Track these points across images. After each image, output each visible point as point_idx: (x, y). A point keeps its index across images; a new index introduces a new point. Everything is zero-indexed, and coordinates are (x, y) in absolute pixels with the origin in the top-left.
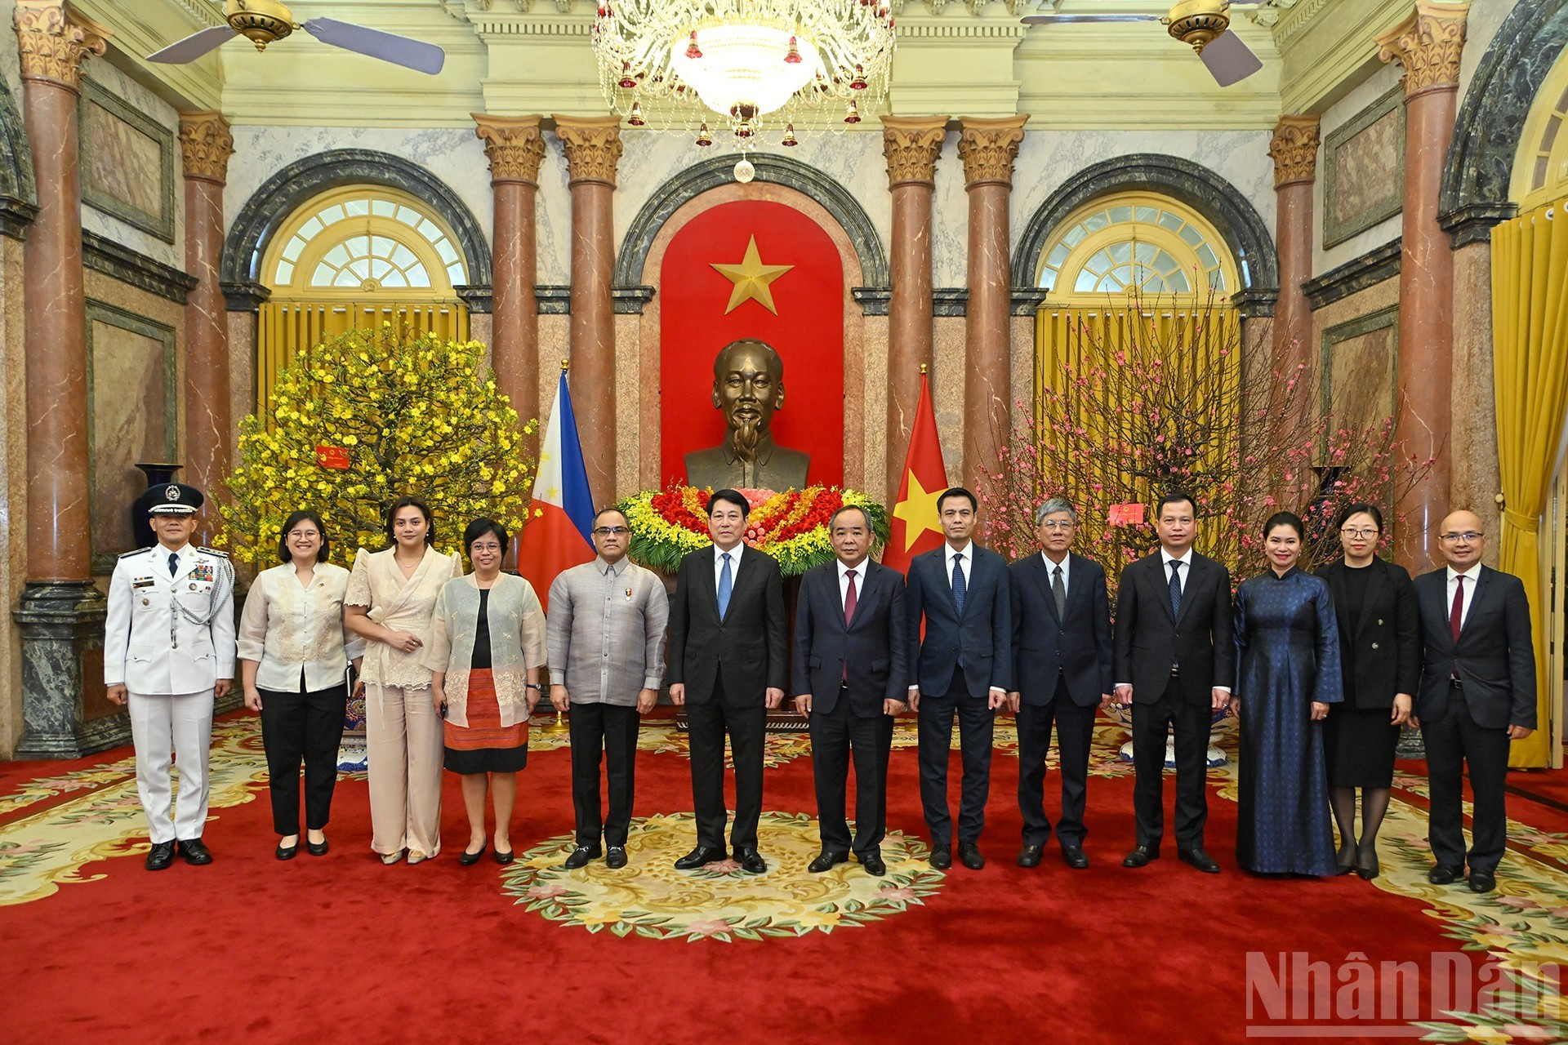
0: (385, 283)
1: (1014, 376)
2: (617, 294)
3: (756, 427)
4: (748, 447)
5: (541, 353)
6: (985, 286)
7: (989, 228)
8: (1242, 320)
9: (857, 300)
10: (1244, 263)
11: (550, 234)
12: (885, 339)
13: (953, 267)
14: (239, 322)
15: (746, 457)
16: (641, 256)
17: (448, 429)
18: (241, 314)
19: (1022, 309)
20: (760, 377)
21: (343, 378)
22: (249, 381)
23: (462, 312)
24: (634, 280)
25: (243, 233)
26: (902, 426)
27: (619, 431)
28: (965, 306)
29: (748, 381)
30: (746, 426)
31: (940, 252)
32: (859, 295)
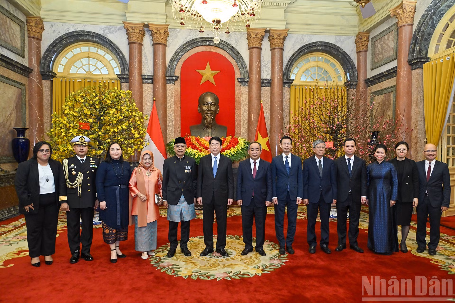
0: (94, 73)
1: (284, 104)
2: (167, 78)
3: (212, 118)
4: (209, 124)
5: (144, 95)
6: (276, 79)
7: (277, 61)
8: (347, 90)
9: (239, 82)
10: (348, 74)
11: (146, 59)
12: (247, 93)
13: (267, 73)
14: (46, 84)
15: (209, 127)
16: (175, 67)
17: (122, 118)
18: (47, 81)
19: (286, 85)
20: (213, 104)
21: (86, 101)
22: (50, 102)
23: (119, 82)
24: (172, 74)
25: (47, 55)
26: (253, 119)
27: (168, 119)
28: (270, 84)
29: (209, 105)
30: (209, 118)
31: (263, 68)
32: (240, 80)
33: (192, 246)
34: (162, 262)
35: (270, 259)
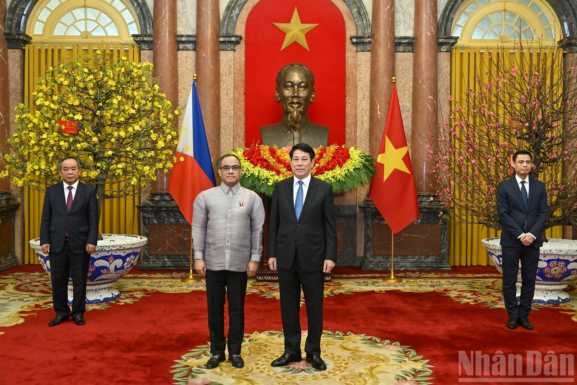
0: (93, 34)
1: (440, 85)
2: (222, 39)
3: (300, 112)
4: (296, 123)
5: (180, 72)
6: (424, 36)
7: (426, 4)
8: (564, 55)
9: (353, 43)
10: (565, 24)
11: (185, 6)
12: (369, 65)
13: (406, 25)
14: (14, 55)
15: (295, 129)
16: (235, 19)
17: (133, 111)
18: (16, 50)
19: (444, 48)
20: (302, 85)
21: (73, 83)
22: (20, 87)
23: (136, 49)
24: (231, 32)
25: (17, 6)
26: (379, 113)
27: (222, 115)
28: (413, 46)
29: (296, 87)
30: (295, 111)
31: (399, 16)
32: (355, 40)
33: (252, 349)
34: (193, 377)
35: (398, 379)
